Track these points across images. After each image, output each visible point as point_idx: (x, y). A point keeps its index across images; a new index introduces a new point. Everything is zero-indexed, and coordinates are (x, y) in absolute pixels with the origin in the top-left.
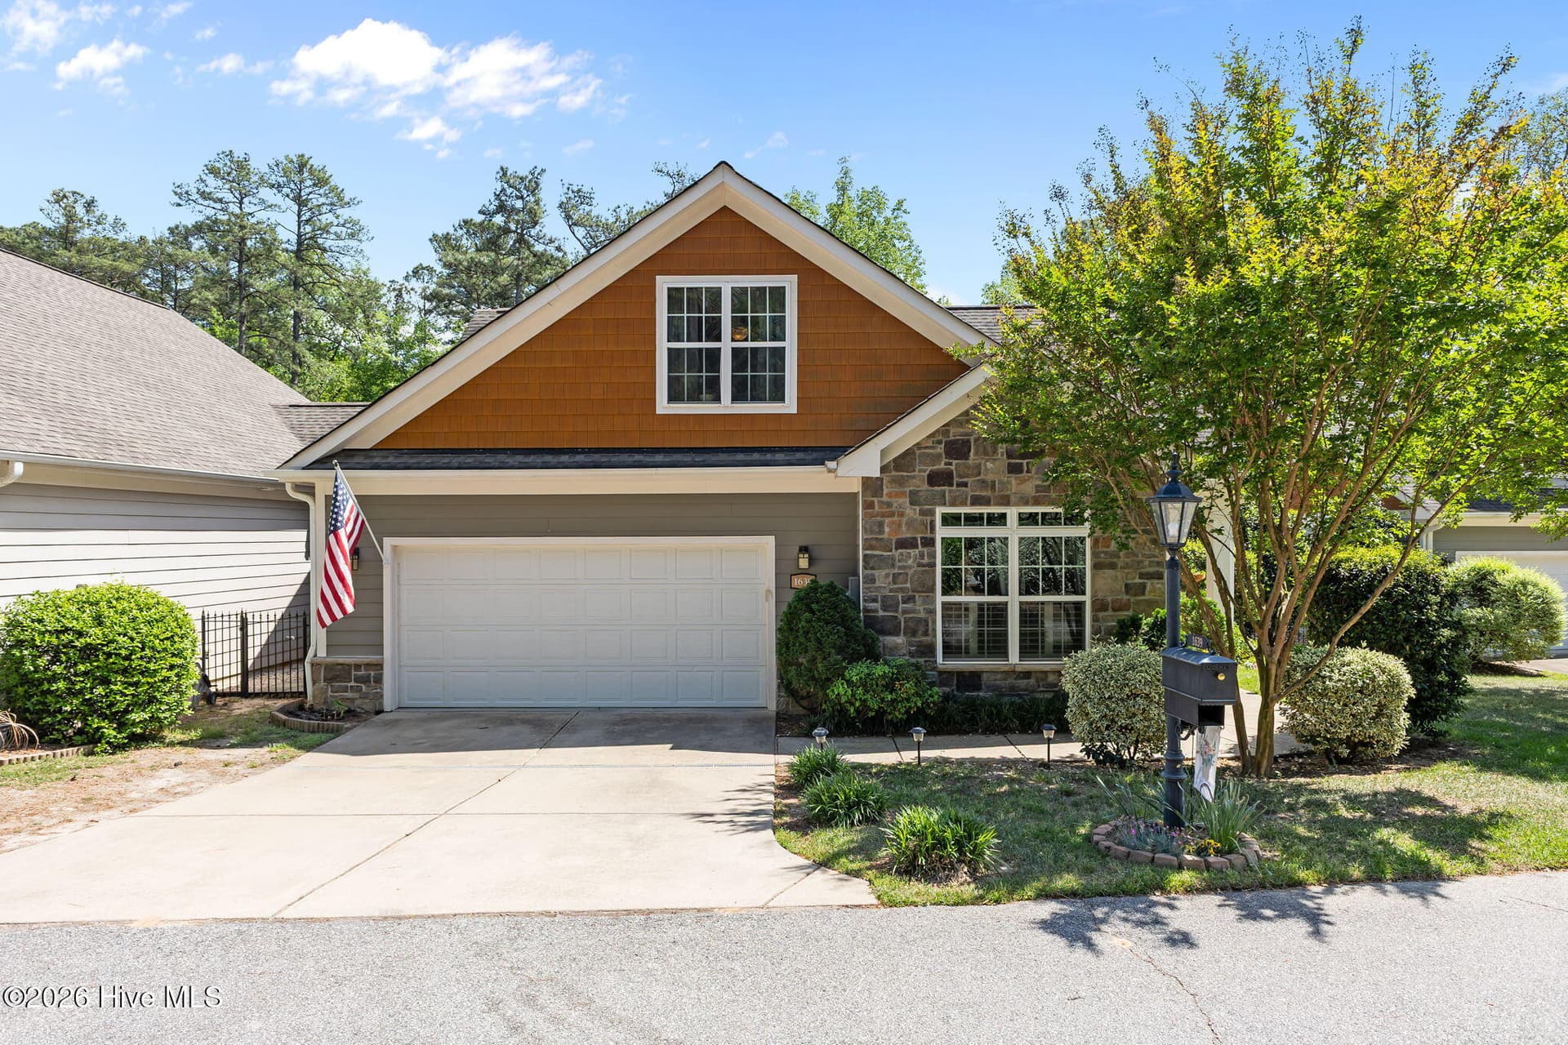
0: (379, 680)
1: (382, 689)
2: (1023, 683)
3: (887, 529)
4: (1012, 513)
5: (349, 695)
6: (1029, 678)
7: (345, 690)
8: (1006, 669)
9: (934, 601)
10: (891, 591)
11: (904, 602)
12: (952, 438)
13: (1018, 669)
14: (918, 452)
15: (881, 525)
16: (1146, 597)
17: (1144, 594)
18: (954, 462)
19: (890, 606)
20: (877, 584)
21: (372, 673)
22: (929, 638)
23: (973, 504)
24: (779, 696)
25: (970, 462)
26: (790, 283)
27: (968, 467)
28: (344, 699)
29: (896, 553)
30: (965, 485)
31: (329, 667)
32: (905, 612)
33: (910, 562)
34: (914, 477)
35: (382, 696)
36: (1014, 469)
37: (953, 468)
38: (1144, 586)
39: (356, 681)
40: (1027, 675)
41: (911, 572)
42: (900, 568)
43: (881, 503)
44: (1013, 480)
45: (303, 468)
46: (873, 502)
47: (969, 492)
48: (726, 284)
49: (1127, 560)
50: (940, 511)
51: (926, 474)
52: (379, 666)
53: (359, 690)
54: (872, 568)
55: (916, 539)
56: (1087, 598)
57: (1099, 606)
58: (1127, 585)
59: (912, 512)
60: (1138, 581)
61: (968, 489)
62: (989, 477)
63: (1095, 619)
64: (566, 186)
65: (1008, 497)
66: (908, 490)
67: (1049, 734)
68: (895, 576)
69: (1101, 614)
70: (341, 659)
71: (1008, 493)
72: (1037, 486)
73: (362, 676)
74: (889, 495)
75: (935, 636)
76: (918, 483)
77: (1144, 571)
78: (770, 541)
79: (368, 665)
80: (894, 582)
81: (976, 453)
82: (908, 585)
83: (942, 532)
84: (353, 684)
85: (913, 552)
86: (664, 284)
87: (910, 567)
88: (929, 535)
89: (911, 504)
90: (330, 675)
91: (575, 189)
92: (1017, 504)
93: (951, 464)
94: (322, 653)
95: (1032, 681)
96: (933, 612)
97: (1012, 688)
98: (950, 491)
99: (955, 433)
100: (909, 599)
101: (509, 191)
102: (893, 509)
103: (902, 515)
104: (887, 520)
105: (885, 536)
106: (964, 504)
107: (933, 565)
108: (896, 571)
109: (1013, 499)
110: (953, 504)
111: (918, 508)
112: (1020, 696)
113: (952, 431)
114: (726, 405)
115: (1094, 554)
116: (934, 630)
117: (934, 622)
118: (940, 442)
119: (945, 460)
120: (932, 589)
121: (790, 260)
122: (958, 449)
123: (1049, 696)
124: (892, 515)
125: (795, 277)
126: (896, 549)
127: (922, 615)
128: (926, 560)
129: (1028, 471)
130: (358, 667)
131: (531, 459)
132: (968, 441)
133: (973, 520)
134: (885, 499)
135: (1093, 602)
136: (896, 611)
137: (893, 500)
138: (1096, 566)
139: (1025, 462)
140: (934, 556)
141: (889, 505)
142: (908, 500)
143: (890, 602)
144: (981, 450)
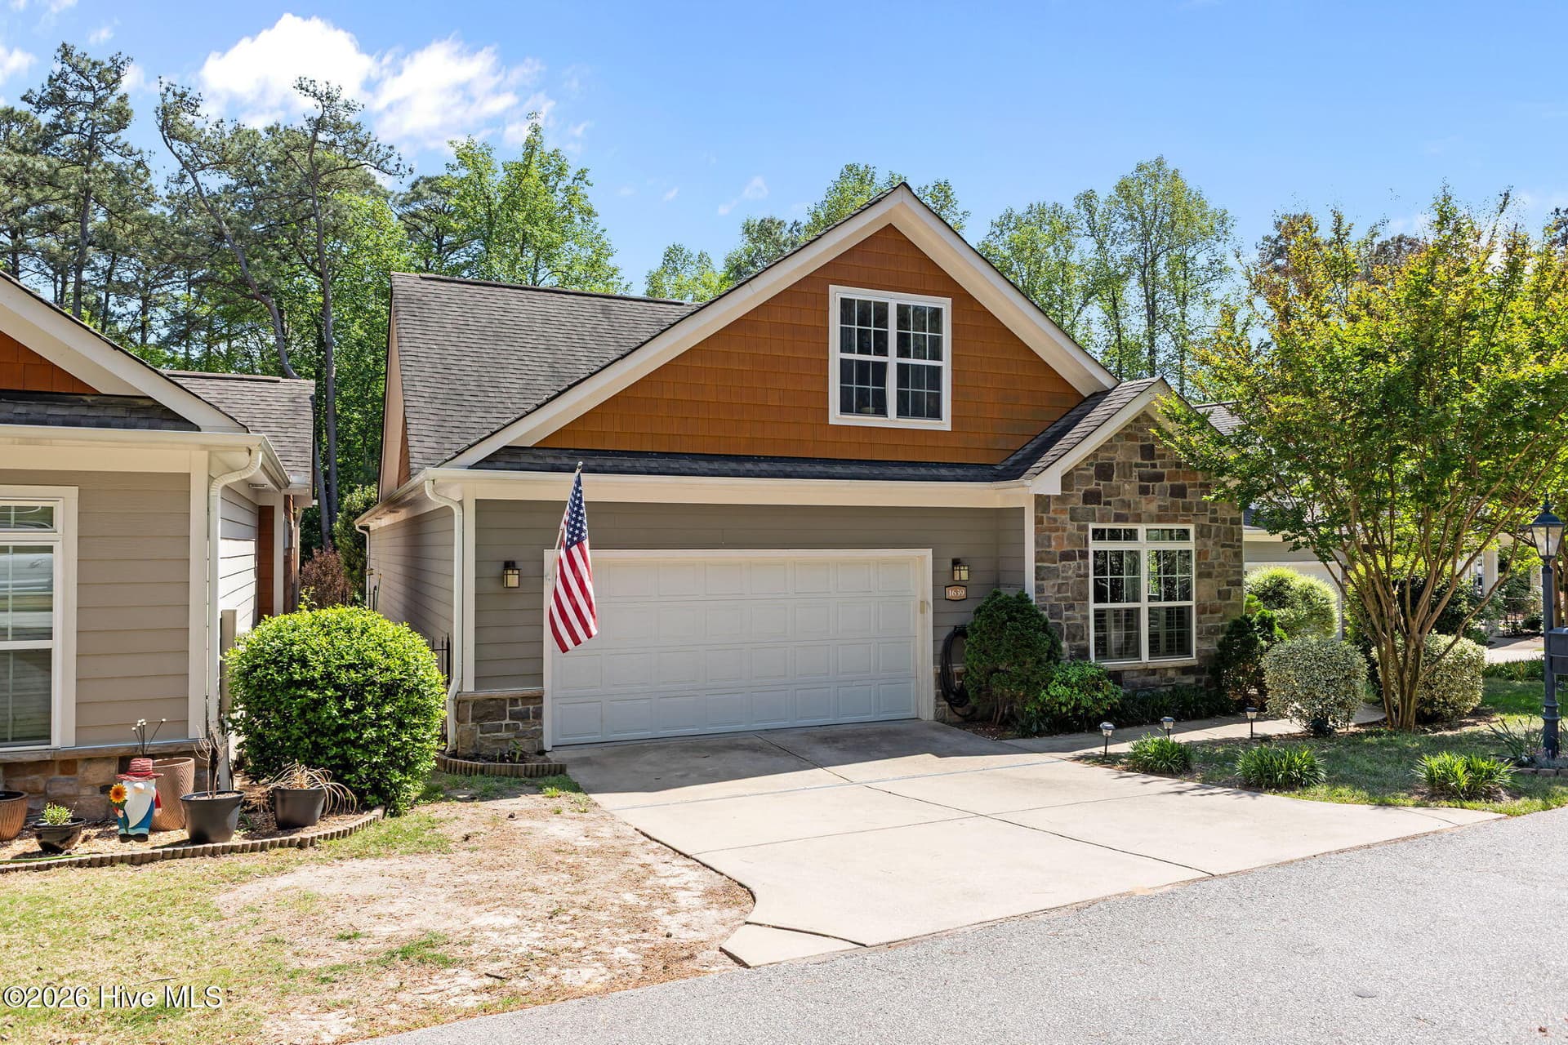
0: (538, 715)
1: (541, 724)
2: (1151, 679)
3: (1053, 543)
4: (1141, 529)
5: (503, 734)
6: (1154, 675)
7: (498, 729)
8: (1141, 667)
9: (1088, 608)
10: (1056, 600)
11: (1067, 610)
12: (1100, 461)
13: (1150, 667)
14: (1075, 473)
15: (1049, 538)
16: (1231, 602)
17: (1229, 598)
18: (1102, 483)
19: (1056, 614)
20: (1046, 594)
21: (531, 707)
22: (1083, 642)
23: (1116, 521)
24: (938, 706)
25: (1113, 483)
26: (945, 304)
27: (1112, 488)
28: (497, 741)
29: (1059, 565)
30: (1108, 503)
31: (477, 704)
32: (1068, 619)
33: (1070, 572)
34: (1073, 496)
35: (542, 733)
36: (1144, 491)
37: (1101, 488)
38: (1229, 592)
39: (511, 719)
40: (1154, 672)
41: (1071, 582)
42: (1063, 578)
43: (1049, 518)
44: (1143, 499)
45: (470, 467)
46: (1042, 517)
47: (1112, 510)
48: (893, 300)
49: (1220, 570)
50: (1092, 526)
51: (1081, 493)
52: (539, 698)
53: (516, 728)
54: (1043, 579)
55: (1074, 551)
56: (1192, 603)
57: (1202, 610)
58: (1219, 591)
59: (1071, 527)
60: (1225, 587)
61: (1112, 508)
62: (1126, 498)
63: (1199, 621)
64: (165, 85)
65: (1139, 515)
66: (1069, 507)
67: (1251, 715)
68: (1060, 586)
69: (1203, 616)
70: (497, 693)
71: (1139, 511)
72: (1160, 506)
73: (520, 712)
74: (1055, 511)
75: (1089, 640)
76: (1077, 501)
77: (1230, 579)
78: (928, 553)
79: (527, 699)
80: (1059, 591)
81: (1118, 476)
82: (1069, 594)
83: (1094, 546)
84: (507, 721)
85: (1073, 564)
86: (837, 293)
87: (1071, 578)
88: (1083, 549)
89: (1072, 520)
90: (482, 713)
91: (179, 91)
92: (1146, 522)
93: (1099, 485)
94: (469, 687)
95: (1157, 677)
96: (1087, 618)
97: (1144, 684)
98: (1100, 510)
99: (1103, 457)
100: (1071, 607)
101: (73, 76)
102: (1058, 524)
103: (1064, 530)
104: (1053, 535)
105: (1052, 549)
106: (1109, 521)
107: (1087, 576)
108: (1060, 581)
109: (1143, 517)
110: (1102, 521)
111: (1076, 524)
112: (1149, 690)
113: (1100, 455)
114: (892, 420)
115: (1198, 565)
116: (1088, 634)
117: (1088, 627)
118: (1092, 465)
119: (1095, 481)
120: (1087, 598)
121: (945, 284)
122: (1104, 471)
123: (1170, 689)
124: (1057, 530)
125: (949, 300)
126: (1060, 561)
127: (1079, 621)
128: (1082, 572)
129: (1153, 493)
130: (514, 701)
131: (716, 465)
132: (1112, 465)
133: (1115, 535)
134: (1051, 515)
135: (1197, 607)
136: (1061, 618)
137: (1058, 516)
138: (1200, 575)
139: (1151, 484)
140: (1087, 567)
141: (1055, 520)
142: (1068, 516)
143: (1056, 610)
144: (1122, 473)
